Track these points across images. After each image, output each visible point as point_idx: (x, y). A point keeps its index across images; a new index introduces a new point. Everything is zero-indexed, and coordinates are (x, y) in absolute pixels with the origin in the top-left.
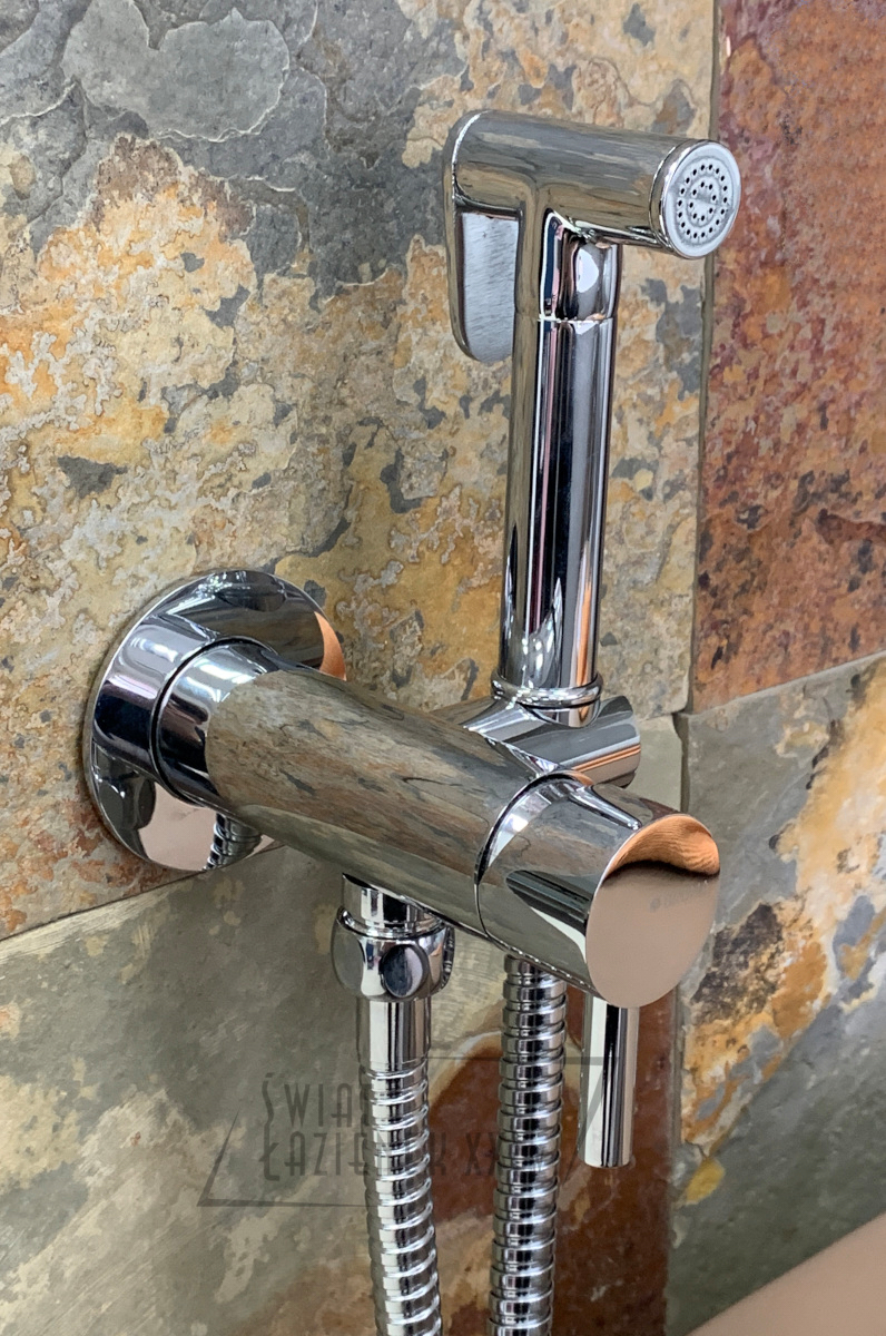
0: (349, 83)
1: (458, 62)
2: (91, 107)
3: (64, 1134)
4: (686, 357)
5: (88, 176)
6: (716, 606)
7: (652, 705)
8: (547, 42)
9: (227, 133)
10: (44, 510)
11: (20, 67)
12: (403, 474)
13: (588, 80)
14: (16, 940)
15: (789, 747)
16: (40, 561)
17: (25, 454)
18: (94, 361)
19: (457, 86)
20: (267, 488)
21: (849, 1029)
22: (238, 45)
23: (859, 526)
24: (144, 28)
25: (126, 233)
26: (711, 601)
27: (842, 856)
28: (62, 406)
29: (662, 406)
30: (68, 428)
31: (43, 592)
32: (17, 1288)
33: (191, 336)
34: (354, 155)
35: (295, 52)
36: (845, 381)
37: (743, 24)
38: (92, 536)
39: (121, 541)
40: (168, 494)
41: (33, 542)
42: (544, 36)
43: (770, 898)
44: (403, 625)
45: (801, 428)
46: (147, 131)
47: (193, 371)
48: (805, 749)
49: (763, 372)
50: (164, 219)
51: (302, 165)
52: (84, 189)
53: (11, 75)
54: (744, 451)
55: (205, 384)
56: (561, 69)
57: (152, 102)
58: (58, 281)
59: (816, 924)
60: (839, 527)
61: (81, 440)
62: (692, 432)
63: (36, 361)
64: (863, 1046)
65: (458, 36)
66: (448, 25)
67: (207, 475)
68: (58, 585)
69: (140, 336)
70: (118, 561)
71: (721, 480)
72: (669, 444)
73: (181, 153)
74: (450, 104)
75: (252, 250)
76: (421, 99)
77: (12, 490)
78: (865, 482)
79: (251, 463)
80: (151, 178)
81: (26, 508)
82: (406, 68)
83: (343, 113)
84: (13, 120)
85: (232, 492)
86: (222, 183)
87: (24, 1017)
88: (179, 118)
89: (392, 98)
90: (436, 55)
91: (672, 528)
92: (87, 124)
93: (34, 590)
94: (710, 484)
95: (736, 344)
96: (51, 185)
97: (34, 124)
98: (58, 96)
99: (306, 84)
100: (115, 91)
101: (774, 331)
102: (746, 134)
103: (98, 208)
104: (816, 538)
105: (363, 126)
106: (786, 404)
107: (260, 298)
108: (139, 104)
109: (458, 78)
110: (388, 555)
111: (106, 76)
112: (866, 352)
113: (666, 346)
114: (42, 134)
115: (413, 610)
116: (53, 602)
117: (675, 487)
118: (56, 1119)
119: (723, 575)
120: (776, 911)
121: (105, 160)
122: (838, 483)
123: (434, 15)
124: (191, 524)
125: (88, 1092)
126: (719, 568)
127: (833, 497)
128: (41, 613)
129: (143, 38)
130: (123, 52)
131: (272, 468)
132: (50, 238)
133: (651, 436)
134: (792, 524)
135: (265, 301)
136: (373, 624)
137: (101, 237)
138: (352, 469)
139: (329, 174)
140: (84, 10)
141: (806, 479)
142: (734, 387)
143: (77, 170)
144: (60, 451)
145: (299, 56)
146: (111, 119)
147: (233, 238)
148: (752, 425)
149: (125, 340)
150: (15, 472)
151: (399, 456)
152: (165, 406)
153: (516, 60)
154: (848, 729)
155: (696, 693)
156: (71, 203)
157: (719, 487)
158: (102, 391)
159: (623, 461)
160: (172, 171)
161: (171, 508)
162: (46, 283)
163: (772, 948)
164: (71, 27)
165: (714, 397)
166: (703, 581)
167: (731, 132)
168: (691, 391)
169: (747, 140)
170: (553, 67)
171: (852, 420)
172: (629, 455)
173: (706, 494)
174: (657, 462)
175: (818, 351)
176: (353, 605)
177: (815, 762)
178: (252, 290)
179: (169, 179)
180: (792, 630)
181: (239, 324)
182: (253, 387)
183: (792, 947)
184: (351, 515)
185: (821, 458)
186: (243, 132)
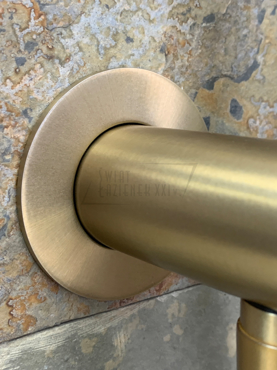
31: (57, 61)
38: (95, 27)
124: (163, 37)
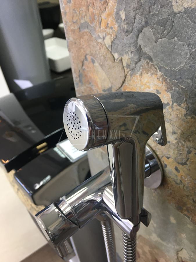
2: (143, 52)
9: (170, 68)
11: (130, 40)
24: (154, 38)
25: (146, 80)
35: (190, 53)
46: (152, 61)
50: (154, 81)
52: (140, 69)
53: (129, 42)
57: (154, 55)
58: (134, 83)
73: (159, 68)
75: (172, 96)
80: (152, 71)
84: (128, 50)
86: (167, 78)
88: (159, 60)
92: (141, 55)
96: (134, 65)
97: (131, 53)
98: (136, 48)
100: (147, 50)
103: (142, 73)
108: (151, 54)
111: (146, 46)
121: (144, 64)
129: (153, 40)
130: (149, 42)
132: (133, 75)
135: (173, 108)
140: (142, 31)
143: (139, 64)
146: (146, 56)
147: (168, 92)
156: (137, 70)
160: (156, 71)
162: (132, 83)
164: (139, 33)
178: (171, 104)
179: (156, 73)
181: (166, 110)
186: (174, 69)
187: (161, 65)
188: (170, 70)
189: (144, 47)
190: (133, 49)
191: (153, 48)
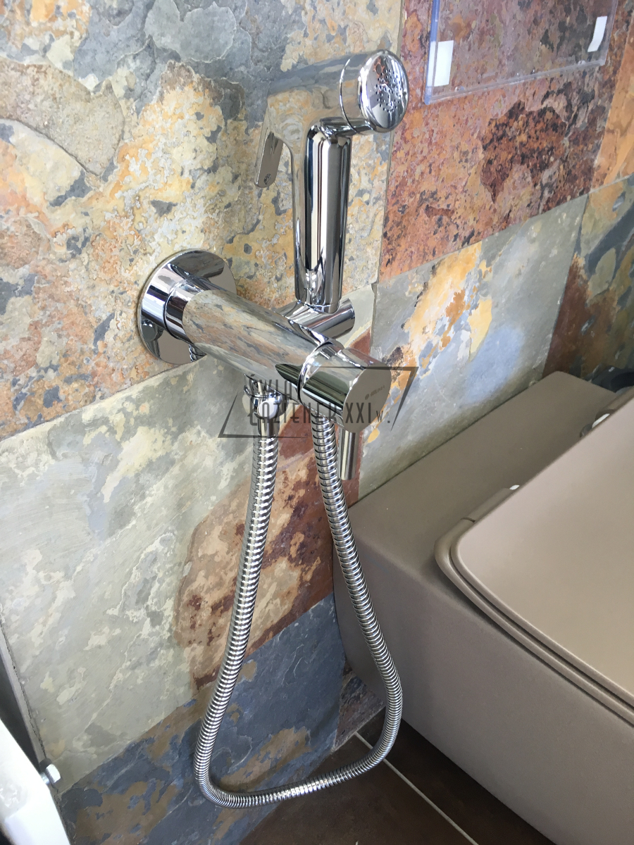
0: (260, 35)
1: (303, 25)
2: (157, 49)
3: (166, 443)
4: (384, 147)
5: (157, 80)
6: (389, 244)
7: (365, 281)
8: (338, 14)
9: (212, 59)
10: (147, 222)
11: (128, 32)
12: (280, 200)
13: (353, 31)
14: (146, 381)
15: (410, 293)
16: (146, 243)
17: (138, 200)
18: (163, 160)
19: (302, 35)
20: (230, 208)
21: (421, 384)
22: (216, 19)
23: (439, 210)
24: (178, 12)
25: (173, 105)
26: (387, 242)
27: (424, 329)
28: (151, 180)
29: (374, 168)
30: (154, 188)
32: (153, 493)
33: (200, 147)
34: (262, 67)
35: (239, 21)
36: (439, 155)
37: (412, 7)
39: (176, 233)
40: (193, 213)
41: (144, 236)
42: (336, 13)
43: (400, 345)
44: (279, 258)
45: (422, 173)
46: (180, 59)
47: (201, 162)
48: (414, 293)
49: (410, 152)
50: (188, 98)
51: (242, 72)
52: (156, 87)
53: (124, 36)
54: (402, 184)
55: (206, 168)
56: (343, 27)
57: (182, 46)
58: (147, 127)
59: (414, 352)
60: (432, 211)
61: (160, 193)
62: (384, 177)
63: (140, 161)
64: (425, 389)
65: (303, 13)
66: (299, 8)
67: (207, 204)
68: (154, 251)
69: (180, 148)
70: (176, 241)
71: (394, 195)
72: (376, 183)
73: (194, 68)
74: (299, 43)
75: (222, 110)
76: (288, 41)
77: (134, 215)
78: (442, 194)
79: (224, 199)
80: (182, 80)
81: (140, 222)
82: (283, 28)
83: (257, 48)
84: (126, 56)
85: (217, 211)
86: (210, 81)
87: (150, 407)
88: (193, 53)
89: (277, 41)
90: (294, 22)
91: (375, 215)
92: (156, 56)
93: (145, 254)
94: (390, 198)
95: (403, 142)
96: (142, 85)
97: (134, 58)
98: (143, 44)
99: (243, 36)
100: (166, 41)
101: (416, 136)
102: (411, 53)
103: (162, 94)
104: (425, 215)
105: (266, 54)
106: (418, 165)
107: (226, 130)
108: (176, 47)
109: (303, 32)
110: (274, 232)
111: (163, 35)
112: (447, 142)
113: (377, 143)
114: (138, 61)
115: (283, 253)
116: (152, 258)
117: (377, 199)
118: (163, 439)
119: (392, 232)
120: (402, 349)
121: (164, 73)
122: (433, 194)
123: (293, 4)
125: (174, 429)
126: (391, 230)
127: (431, 200)
128: (148, 263)
129: (177, 17)
130: (169, 23)
131: (232, 200)
132: (143, 108)
133: (369, 181)
134: (416, 211)
135: (228, 132)
136: (269, 259)
137: (163, 107)
138: (261, 199)
139: (253, 76)
140: (153, 3)
141: (423, 193)
142: (401, 159)
143: (153, 77)
144: (152, 198)
145: (240, 23)
146: (165, 54)
147: (216, 105)
148: (406, 173)
149: (174, 151)
150: (135, 208)
151: (279, 193)
152: (191, 178)
153: (325, 23)
154: (429, 285)
155: (380, 276)
156: (151, 92)
157: (393, 199)
158: (166, 173)
159: (359, 190)
160: (190, 76)
161: (194, 218)
162: (142, 127)
163: (400, 361)
164: (148, 12)
165: (393, 163)
166: (385, 235)
167: (405, 53)
168: (385, 161)
169: (411, 56)
170: (340, 26)
171: (440, 170)
172: (362, 187)
173: (388, 201)
174: (371, 190)
175: (430, 143)
176: (262, 252)
177: (418, 297)
178: (223, 127)
179: (190, 80)
180: (413, 251)
181: (218, 141)
182: (224, 167)
183: (406, 360)
184: (261, 217)
185: (428, 186)
186: (218, 58)
187: (196, 61)
188: (213, 62)
189: (159, 37)
190: (136, 48)
191: (179, 32)
